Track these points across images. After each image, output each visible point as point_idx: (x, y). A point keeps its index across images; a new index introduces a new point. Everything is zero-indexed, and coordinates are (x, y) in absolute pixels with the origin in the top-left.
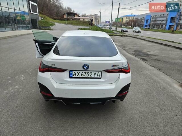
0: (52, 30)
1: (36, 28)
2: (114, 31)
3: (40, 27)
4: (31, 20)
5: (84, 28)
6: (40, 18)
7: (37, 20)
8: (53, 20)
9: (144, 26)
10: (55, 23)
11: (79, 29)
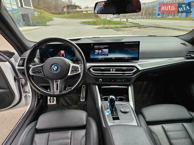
0: (49, 25)
1: (29, 25)
2: (125, 22)
3: (33, 23)
4: (22, 15)
5: (88, 21)
6: (36, 14)
7: (29, 15)
8: (52, 15)
9: (157, 14)
10: (53, 18)
11: (82, 22)
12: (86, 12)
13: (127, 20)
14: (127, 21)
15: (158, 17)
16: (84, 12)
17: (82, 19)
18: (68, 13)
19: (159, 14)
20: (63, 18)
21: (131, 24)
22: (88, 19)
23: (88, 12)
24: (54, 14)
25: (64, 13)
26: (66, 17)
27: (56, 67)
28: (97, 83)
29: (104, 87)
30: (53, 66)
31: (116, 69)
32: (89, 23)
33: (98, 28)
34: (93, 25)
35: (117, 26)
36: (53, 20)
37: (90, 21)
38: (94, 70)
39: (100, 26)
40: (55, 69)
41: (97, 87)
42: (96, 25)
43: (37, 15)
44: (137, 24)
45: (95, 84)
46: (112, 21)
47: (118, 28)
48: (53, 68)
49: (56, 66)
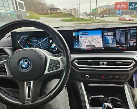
4: (17, 15)
5: (66, 19)
6: (28, 14)
7: (22, 15)
8: (39, 15)
9: (117, 14)
10: (40, 18)
11: (61, 20)
12: (64, 13)
13: (95, 17)
14: (95, 19)
15: (119, 15)
16: (62, 13)
17: (61, 17)
18: (51, 13)
19: (119, 14)
20: (47, 17)
21: (99, 21)
22: (66, 17)
23: (66, 13)
24: (41, 14)
25: (48, 14)
26: (49, 17)
27: (26, 63)
28: (82, 79)
29: (92, 85)
30: (21, 62)
31: (107, 62)
32: (67, 21)
33: (74, 24)
34: (70, 21)
35: (88, 22)
36: (40, 19)
37: (68, 19)
38: (78, 63)
39: (75, 22)
40: (24, 66)
41: (82, 85)
42: (72, 21)
43: (28, 16)
44: (103, 20)
45: (80, 81)
46: (84, 19)
47: (88, 23)
48: (21, 66)
49: (26, 61)
